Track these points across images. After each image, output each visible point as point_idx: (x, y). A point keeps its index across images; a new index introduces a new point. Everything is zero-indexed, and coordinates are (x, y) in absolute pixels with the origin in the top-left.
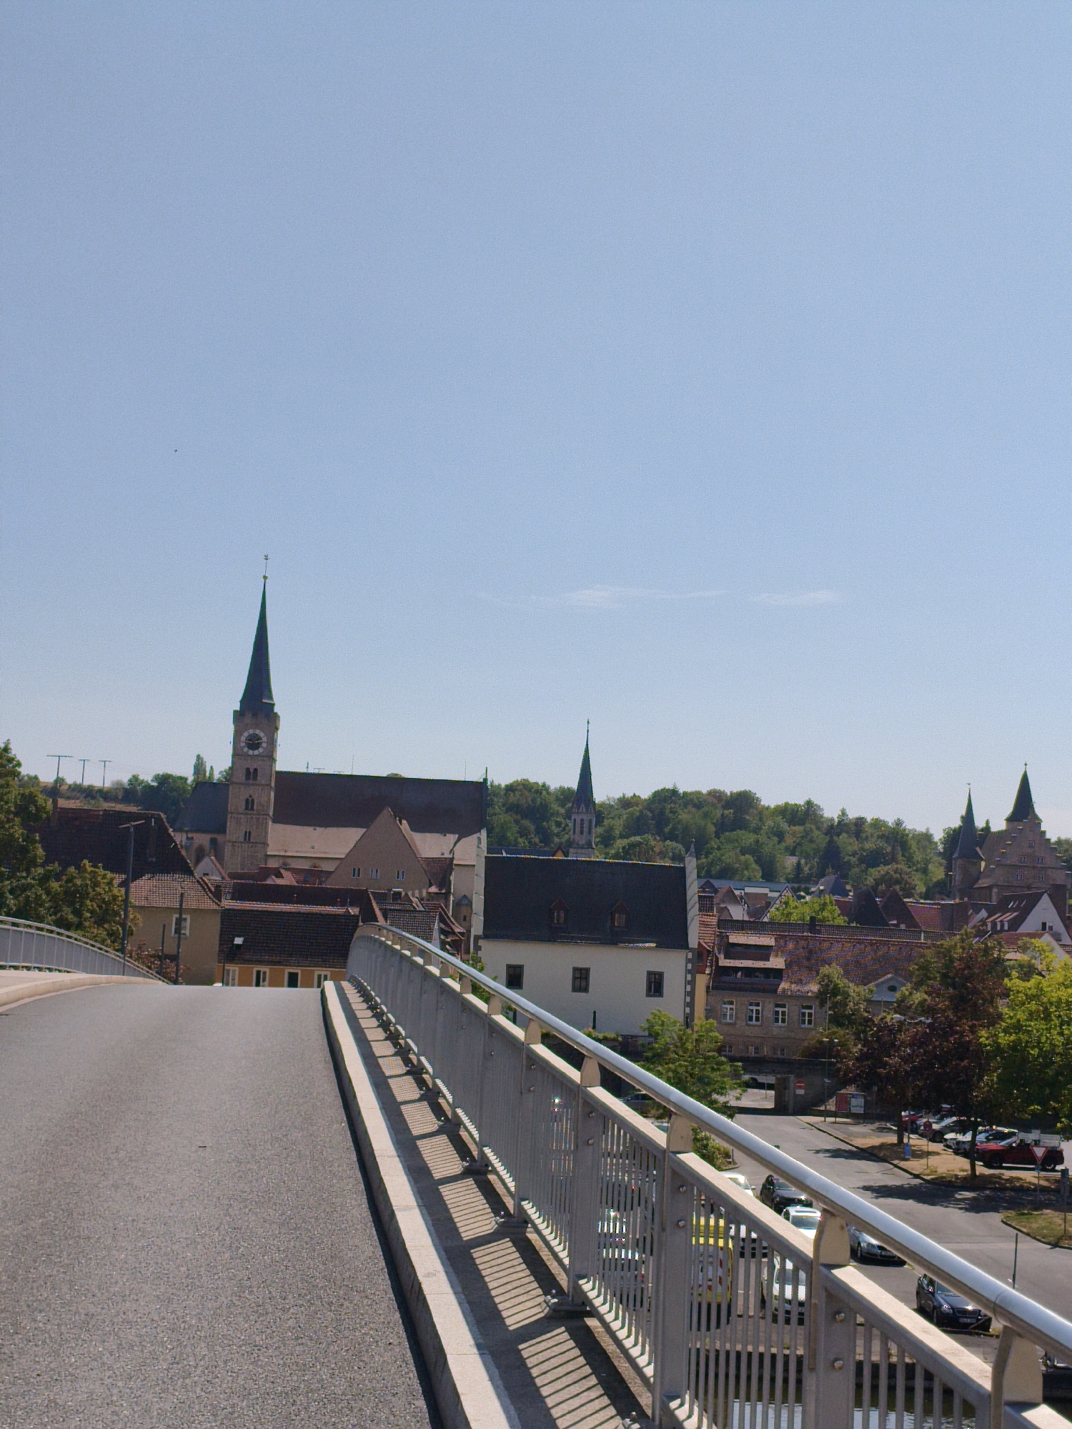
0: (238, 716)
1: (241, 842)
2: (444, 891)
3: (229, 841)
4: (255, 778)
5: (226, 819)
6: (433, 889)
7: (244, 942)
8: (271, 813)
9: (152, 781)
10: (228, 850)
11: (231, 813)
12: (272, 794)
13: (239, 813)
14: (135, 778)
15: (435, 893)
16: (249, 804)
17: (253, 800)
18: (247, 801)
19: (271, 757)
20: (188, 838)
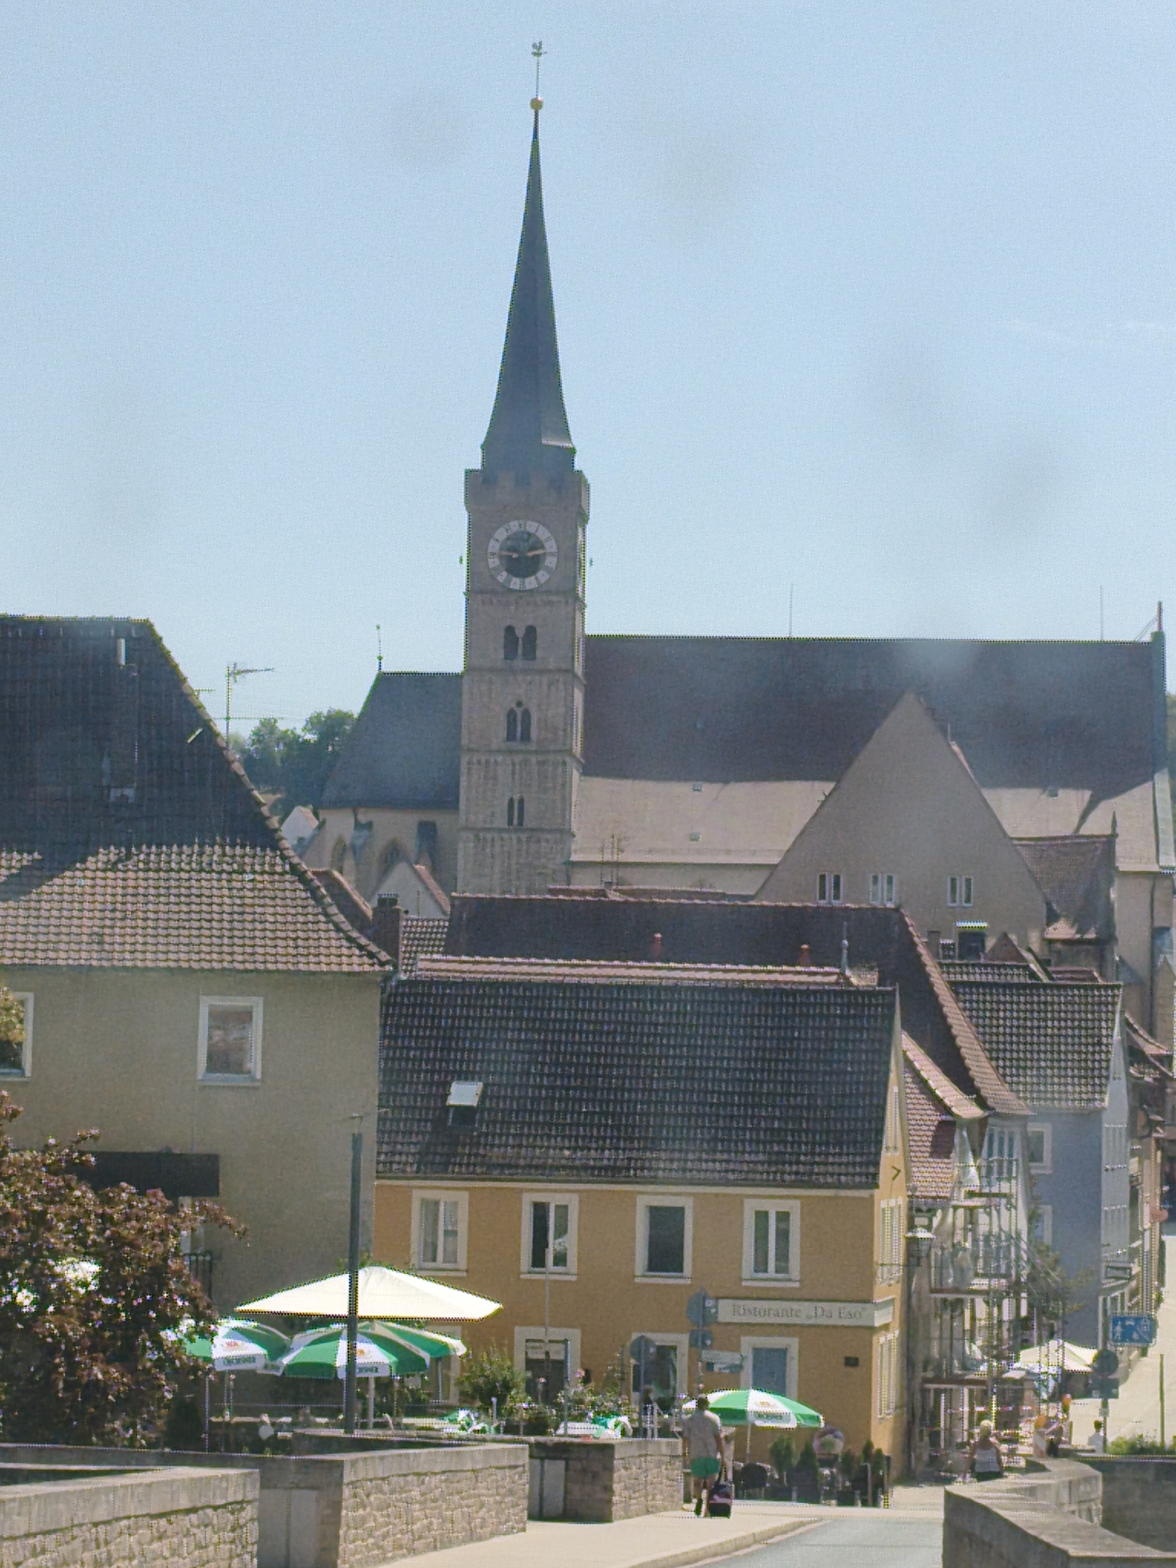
0: (478, 485)
1: (501, 830)
2: (1091, 935)
3: (466, 828)
4: (530, 652)
5: (458, 768)
6: (1062, 930)
7: (483, 1097)
8: (577, 748)
9: (304, 729)
10: (465, 853)
11: (470, 750)
12: (579, 696)
13: (490, 752)
14: (268, 726)
15: (1065, 942)
16: (518, 725)
17: (527, 714)
18: (511, 715)
19: (571, 596)
20: (358, 825)
